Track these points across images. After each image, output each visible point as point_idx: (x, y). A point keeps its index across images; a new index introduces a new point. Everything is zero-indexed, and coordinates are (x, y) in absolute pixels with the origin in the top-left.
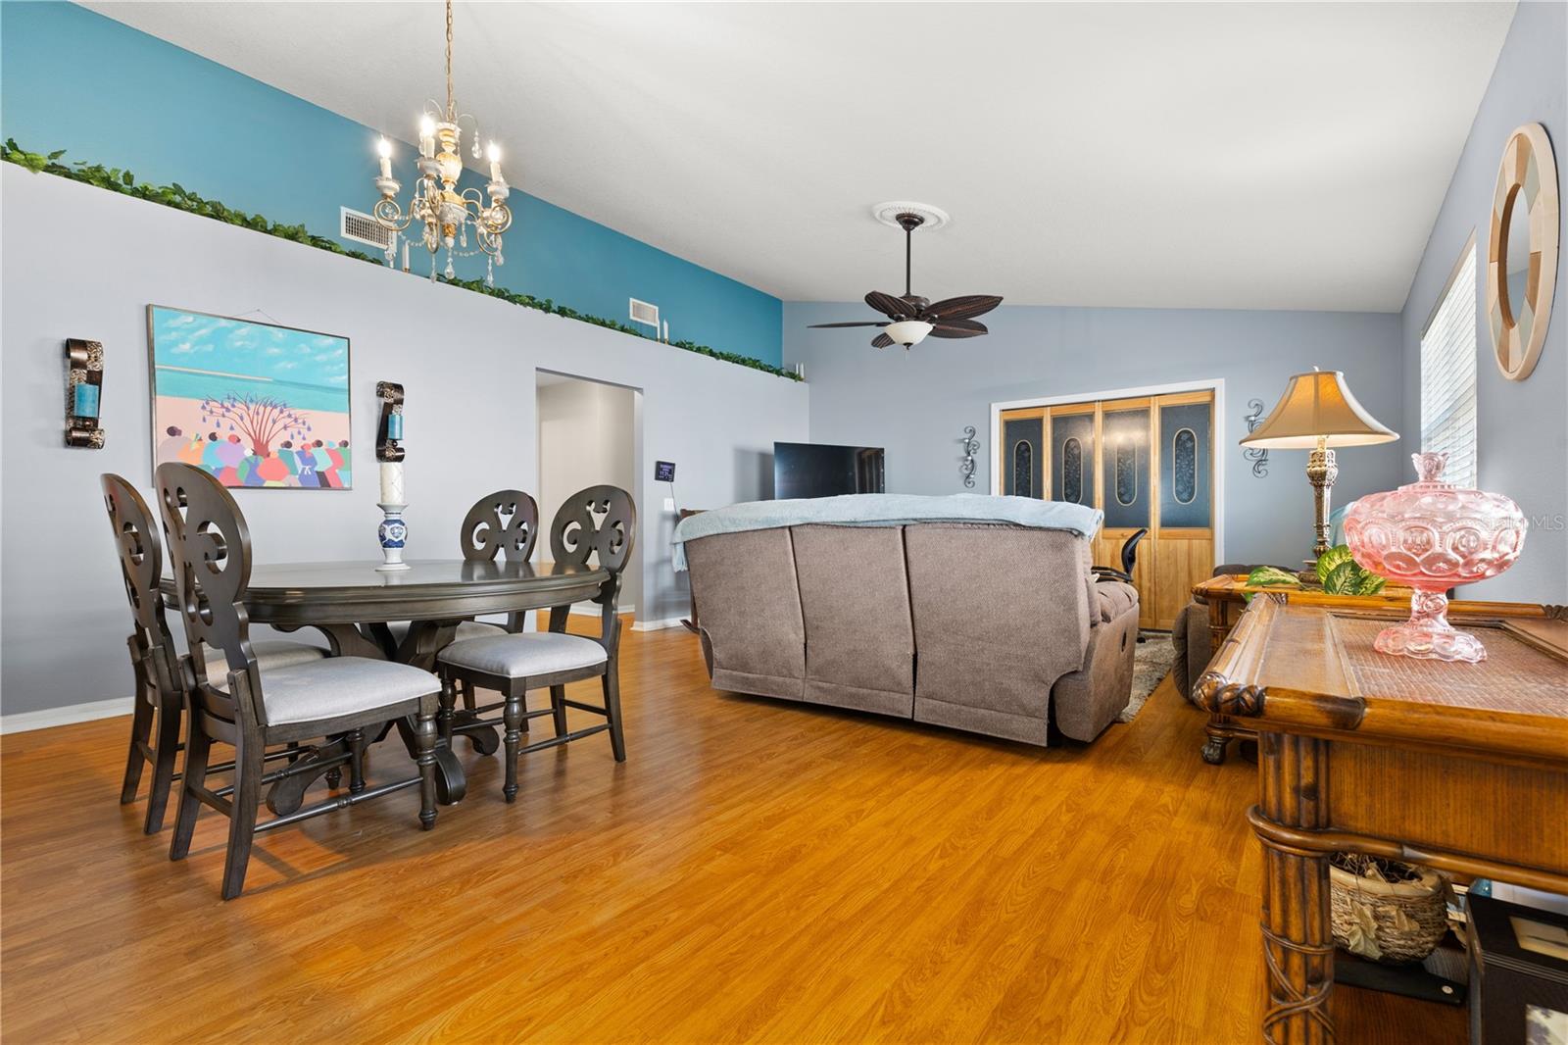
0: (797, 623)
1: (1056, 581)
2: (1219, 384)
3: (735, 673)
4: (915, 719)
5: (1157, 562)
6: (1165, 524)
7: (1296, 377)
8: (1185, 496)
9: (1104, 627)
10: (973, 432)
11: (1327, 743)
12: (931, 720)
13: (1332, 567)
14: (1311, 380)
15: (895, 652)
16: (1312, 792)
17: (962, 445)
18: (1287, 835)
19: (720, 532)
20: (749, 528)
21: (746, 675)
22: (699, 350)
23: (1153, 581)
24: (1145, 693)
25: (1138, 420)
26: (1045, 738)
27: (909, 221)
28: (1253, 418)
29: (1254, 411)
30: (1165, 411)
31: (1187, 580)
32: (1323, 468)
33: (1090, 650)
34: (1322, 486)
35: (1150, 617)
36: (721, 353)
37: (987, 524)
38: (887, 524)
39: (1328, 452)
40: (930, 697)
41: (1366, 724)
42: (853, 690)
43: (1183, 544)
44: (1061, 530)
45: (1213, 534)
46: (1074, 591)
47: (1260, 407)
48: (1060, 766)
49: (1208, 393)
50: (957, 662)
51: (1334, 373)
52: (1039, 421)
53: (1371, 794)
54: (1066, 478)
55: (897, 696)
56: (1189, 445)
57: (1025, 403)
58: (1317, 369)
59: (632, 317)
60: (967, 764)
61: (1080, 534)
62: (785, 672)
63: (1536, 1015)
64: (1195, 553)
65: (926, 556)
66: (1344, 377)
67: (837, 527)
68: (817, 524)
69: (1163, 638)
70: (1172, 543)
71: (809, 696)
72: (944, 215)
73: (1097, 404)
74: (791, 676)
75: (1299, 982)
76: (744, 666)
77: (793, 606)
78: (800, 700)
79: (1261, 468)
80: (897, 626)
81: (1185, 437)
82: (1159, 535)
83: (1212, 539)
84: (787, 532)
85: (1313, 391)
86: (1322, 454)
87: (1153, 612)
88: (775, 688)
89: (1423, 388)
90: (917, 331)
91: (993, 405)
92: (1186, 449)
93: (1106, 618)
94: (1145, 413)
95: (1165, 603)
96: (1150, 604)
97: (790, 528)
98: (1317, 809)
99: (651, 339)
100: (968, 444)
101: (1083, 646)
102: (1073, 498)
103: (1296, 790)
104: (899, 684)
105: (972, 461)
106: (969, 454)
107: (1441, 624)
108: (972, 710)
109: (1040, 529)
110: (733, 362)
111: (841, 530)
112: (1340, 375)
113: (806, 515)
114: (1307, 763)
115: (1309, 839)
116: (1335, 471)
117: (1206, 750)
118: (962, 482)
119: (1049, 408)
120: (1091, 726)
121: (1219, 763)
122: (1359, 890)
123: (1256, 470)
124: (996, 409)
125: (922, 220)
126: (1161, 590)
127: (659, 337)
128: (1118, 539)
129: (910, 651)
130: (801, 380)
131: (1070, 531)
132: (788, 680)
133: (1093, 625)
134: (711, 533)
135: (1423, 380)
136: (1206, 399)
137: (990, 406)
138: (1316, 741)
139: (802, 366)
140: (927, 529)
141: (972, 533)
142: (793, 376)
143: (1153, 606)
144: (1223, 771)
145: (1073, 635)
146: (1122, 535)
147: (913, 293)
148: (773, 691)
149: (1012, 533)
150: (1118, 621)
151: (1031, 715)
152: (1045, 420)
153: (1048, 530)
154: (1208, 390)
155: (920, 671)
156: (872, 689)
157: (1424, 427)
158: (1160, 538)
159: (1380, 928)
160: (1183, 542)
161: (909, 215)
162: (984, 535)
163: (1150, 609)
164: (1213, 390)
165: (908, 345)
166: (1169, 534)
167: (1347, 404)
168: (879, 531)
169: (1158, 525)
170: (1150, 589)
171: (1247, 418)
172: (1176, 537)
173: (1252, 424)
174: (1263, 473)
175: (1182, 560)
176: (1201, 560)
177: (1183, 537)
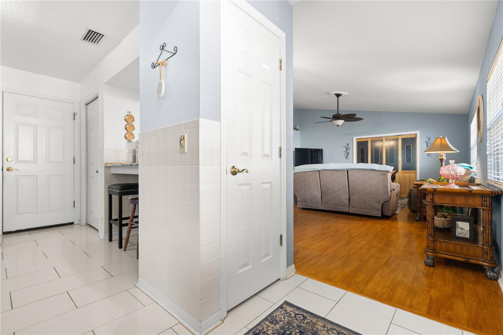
0: (319, 192)
1: (383, 182)
2: (418, 133)
3: (303, 203)
4: (349, 212)
5: (401, 179)
6: (403, 169)
7: (436, 138)
8: (408, 162)
9: (393, 192)
10: (348, 145)
11: (434, 194)
12: (353, 212)
13: (443, 178)
14: (440, 139)
15: (344, 197)
16: (432, 199)
17: (345, 148)
18: (429, 204)
19: (301, 171)
20: (308, 171)
21: (306, 204)
24: (400, 210)
25: (395, 141)
26: (381, 215)
27: (338, 95)
28: (427, 142)
30: (403, 139)
32: (442, 158)
33: (390, 196)
34: (442, 162)
37: (368, 170)
38: (344, 170)
39: (444, 154)
40: (353, 207)
41: (437, 191)
42: (334, 206)
43: (408, 175)
44: (385, 171)
45: (416, 172)
46: (387, 184)
47: (429, 139)
48: (384, 221)
50: (360, 199)
51: (445, 138)
52: (367, 142)
53: (439, 199)
54: (375, 157)
55: (345, 207)
56: (410, 148)
57: (363, 137)
58: (441, 137)
60: (363, 220)
61: (389, 172)
62: (316, 203)
63: (457, 222)
64: (411, 177)
65: (353, 177)
66: (447, 138)
67: (331, 170)
68: (326, 170)
69: (403, 199)
71: (323, 208)
72: (347, 94)
73: (383, 137)
74: (318, 204)
75: (430, 219)
76: (306, 202)
77: (319, 188)
78: (320, 209)
80: (345, 192)
81: (408, 146)
82: (401, 172)
83: (416, 173)
84: (318, 171)
85: (440, 142)
86: (442, 155)
88: (314, 206)
89: (471, 136)
90: (340, 122)
91: (354, 137)
92: (409, 149)
93: (394, 190)
94: (397, 140)
97: (319, 171)
98: (432, 201)
100: (347, 148)
101: (389, 196)
102: (377, 162)
103: (430, 199)
104: (345, 204)
105: (348, 152)
107: (454, 184)
108: (364, 210)
109: (380, 171)
111: (332, 171)
112: (446, 138)
113: (323, 168)
114: (431, 196)
115: (432, 204)
116: (445, 158)
117: (416, 218)
118: (345, 158)
119: (370, 138)
120: (391, 213)
121: (419, 220)
122: (441, 220)
123: (428, 155)
124: (355, 139)
125: (341, 95)
129: (348, 197)
130: (298, 130)
131: (387, 171)
132: (317, 205)
133: (391, 191)
134: (298, 172)
135: (471, 134)
136: (414, 136)
137: (353, 138)
138: (432, 194)
139: (298, 127)
140: (353, 171)
141: (364, 172)
142: (296, 129)
144: (420, 222)
145: (387, 193)
147: (339, 113)
148: (313, 207)
149: (374, 172)
150: (396, 191)
151: (377, 210)
152: (369, 141)
153: (382, 171)
155: (350, 202)
156: (339, 206)
157: (471, 146)
158: (401, 173)
159: (443, 224)
160: (408, 174)
161: (338, 94)
162: (367, 172)
163: (402, 190)
164: (416, 134)
165: (338, 126)
166: (404, 172)
167: (448, 145)
168: (342, 171)
169: (401, 170)
171: (426, 141)
172: (406, 173)
173: (427, 143)
174: (430, 156)
175: (408, 179)
176: (413, 179)
177: (408, 173)
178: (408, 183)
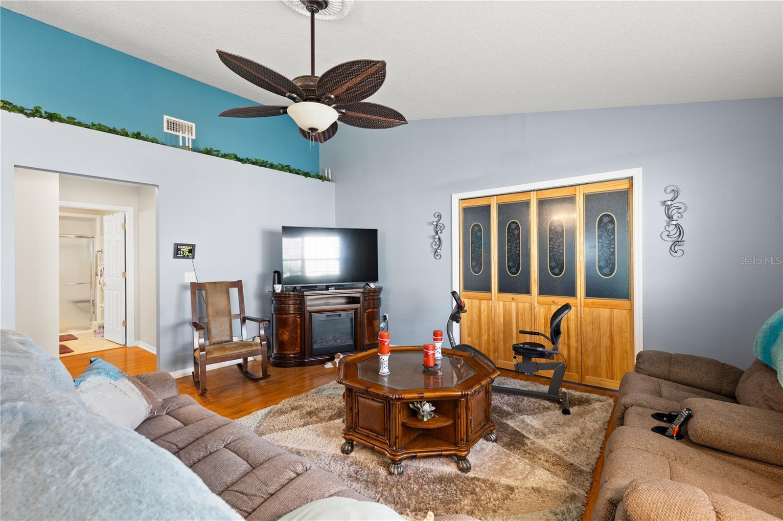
2: (637, 173)
5: (583, 327)
6: (589, 294)
8: (607, 271)
10: (440, 216)
17: (433, 226)
22: (225, 156)
23: (579, 342)
25: (566, 206)
28: (669, 203)
29: (671, 196)
30: (588, 198)
31: (608, 344)
35: (577, 373)
36: (247, 159)
43: (605, 313)
45: (632, 306)
47: (676, 193)
49: (627, 181)
52: (488, 208)
54: (508, 253)
56: (610, 227)
57: (478, 193)
59: (165, 130)
64: (616, 322)
70: (596, 311)
73: (532, 193)
79: (677, 248)
81: (606, 220)
82: (585, 302)
83: (631, 310)
87: (580, 368)
91: (453, 195)
92: (607, 230)
94: (571, 199)
95: (590, 362)
96: (577, 361)
99: (174, 146)
100: (437, 225)
105: (439, 239)
106: (437, 234)
110: (260, 166)
118: (433, 254)
119: (495, 197)
123: (672, 250)
124: (456, 198)
126: (587, 350)
127: (181, 145)
128: (550, 305)
130: (328, 180)
136: (625, 186)
137: (451, 195)
139: (330, 169)
142: (321, 178)
143: (580, 363)
146: (553, 302)
152: (492, 206)
154: (626, 178)
158: (585, 307)
160: (605, 311)
163: (577, 366)
164: (631, 178)
166: (592, 303)
169: (583, 295)
170: (577, 349)
171: (664, 203)
172: (599, 306)
173: (668, 208)
174: (680, 253)
175: (605, 326)
176: (621, 328)
177: (605, 306)
178: (605, 341)
